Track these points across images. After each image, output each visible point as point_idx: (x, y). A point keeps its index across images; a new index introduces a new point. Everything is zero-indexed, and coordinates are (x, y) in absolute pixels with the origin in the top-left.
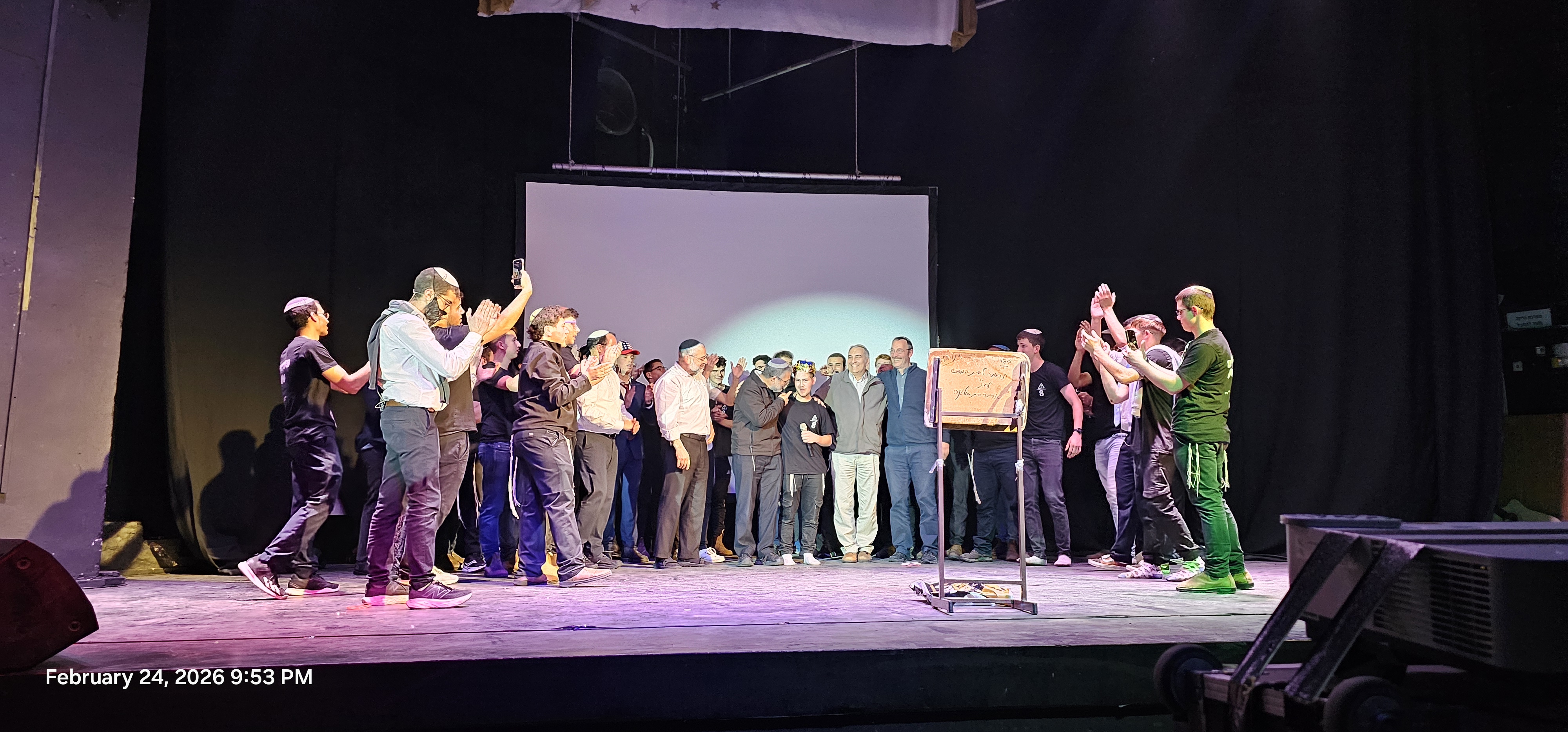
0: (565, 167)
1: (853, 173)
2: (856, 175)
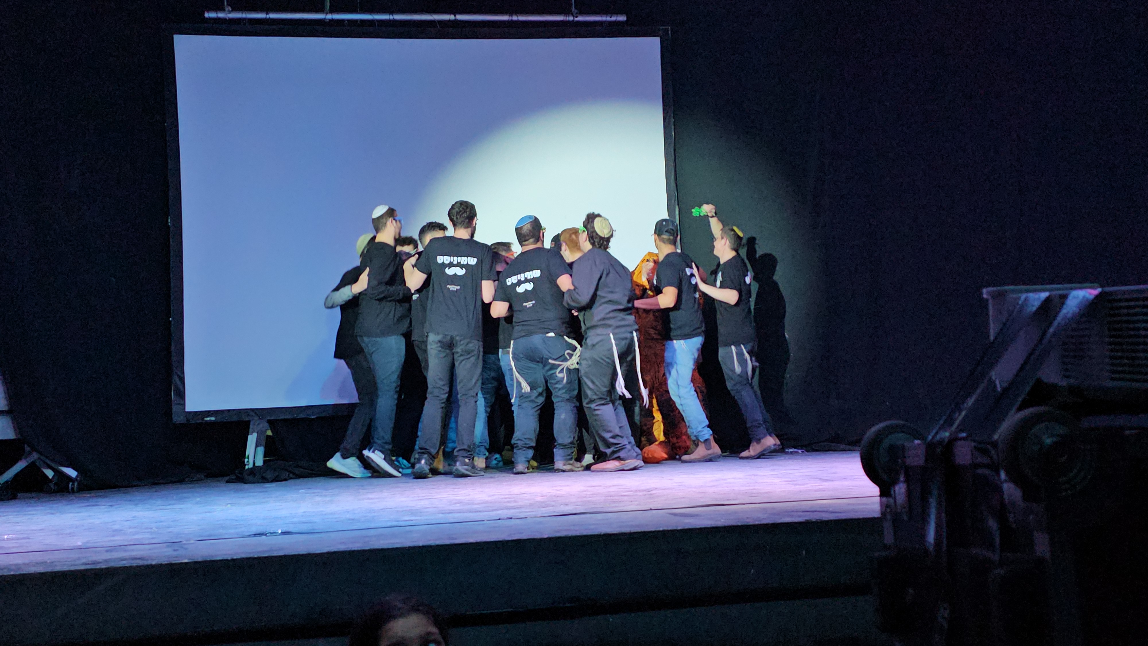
0: (221, 15)
1: (569, 12)
2: (572, 15)
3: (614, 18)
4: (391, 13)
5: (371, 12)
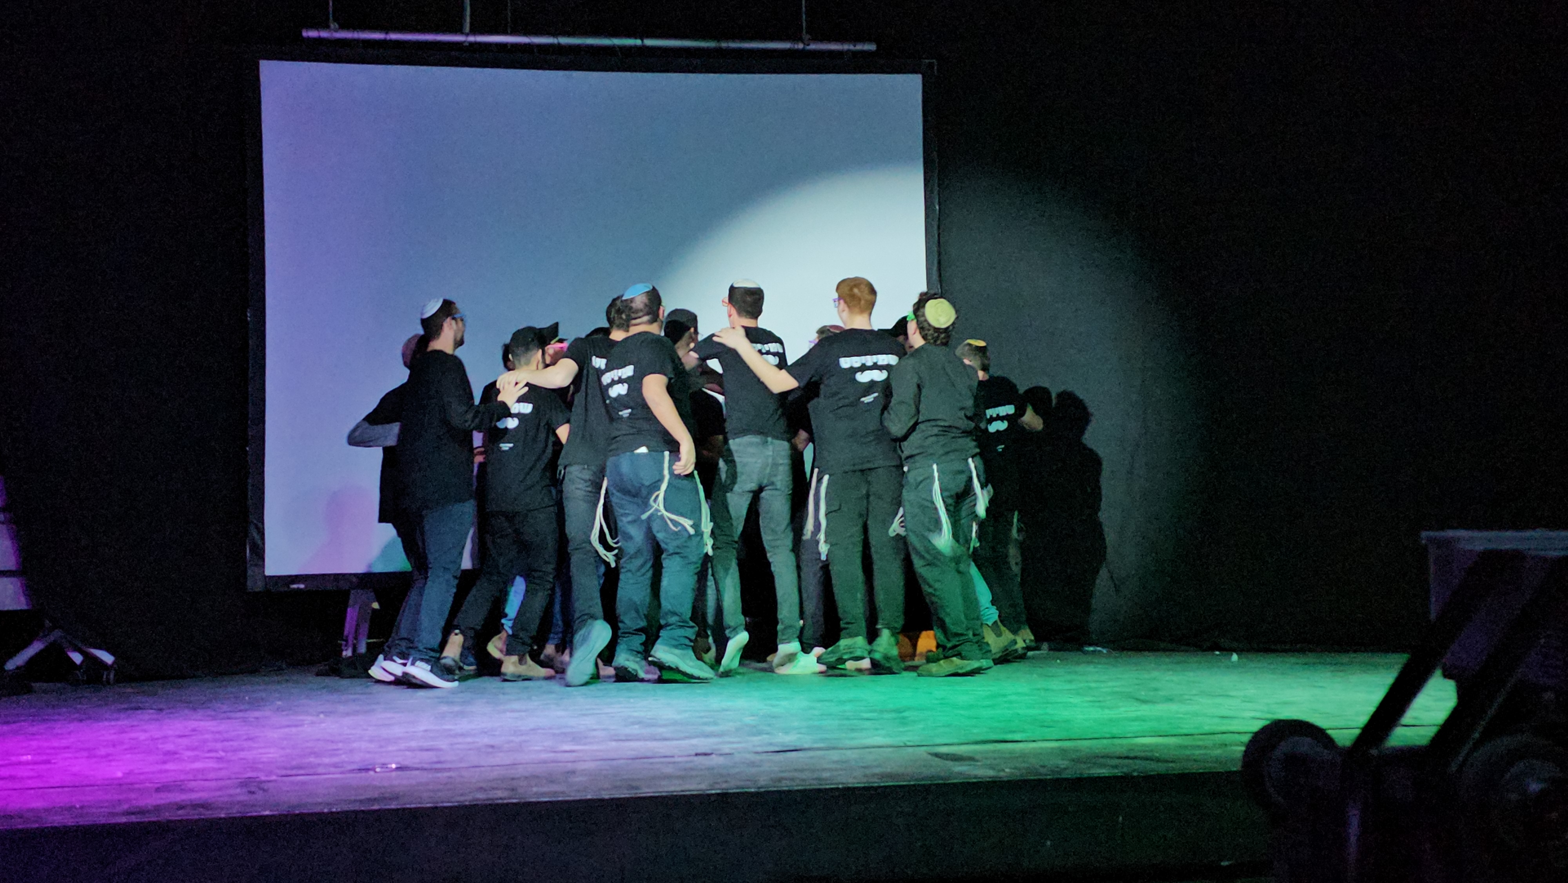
0: (324, 34)
1: (798, 39)
2: (803, 42)
3: (859, 47)
4: (554, 35)
5: (526, 33)
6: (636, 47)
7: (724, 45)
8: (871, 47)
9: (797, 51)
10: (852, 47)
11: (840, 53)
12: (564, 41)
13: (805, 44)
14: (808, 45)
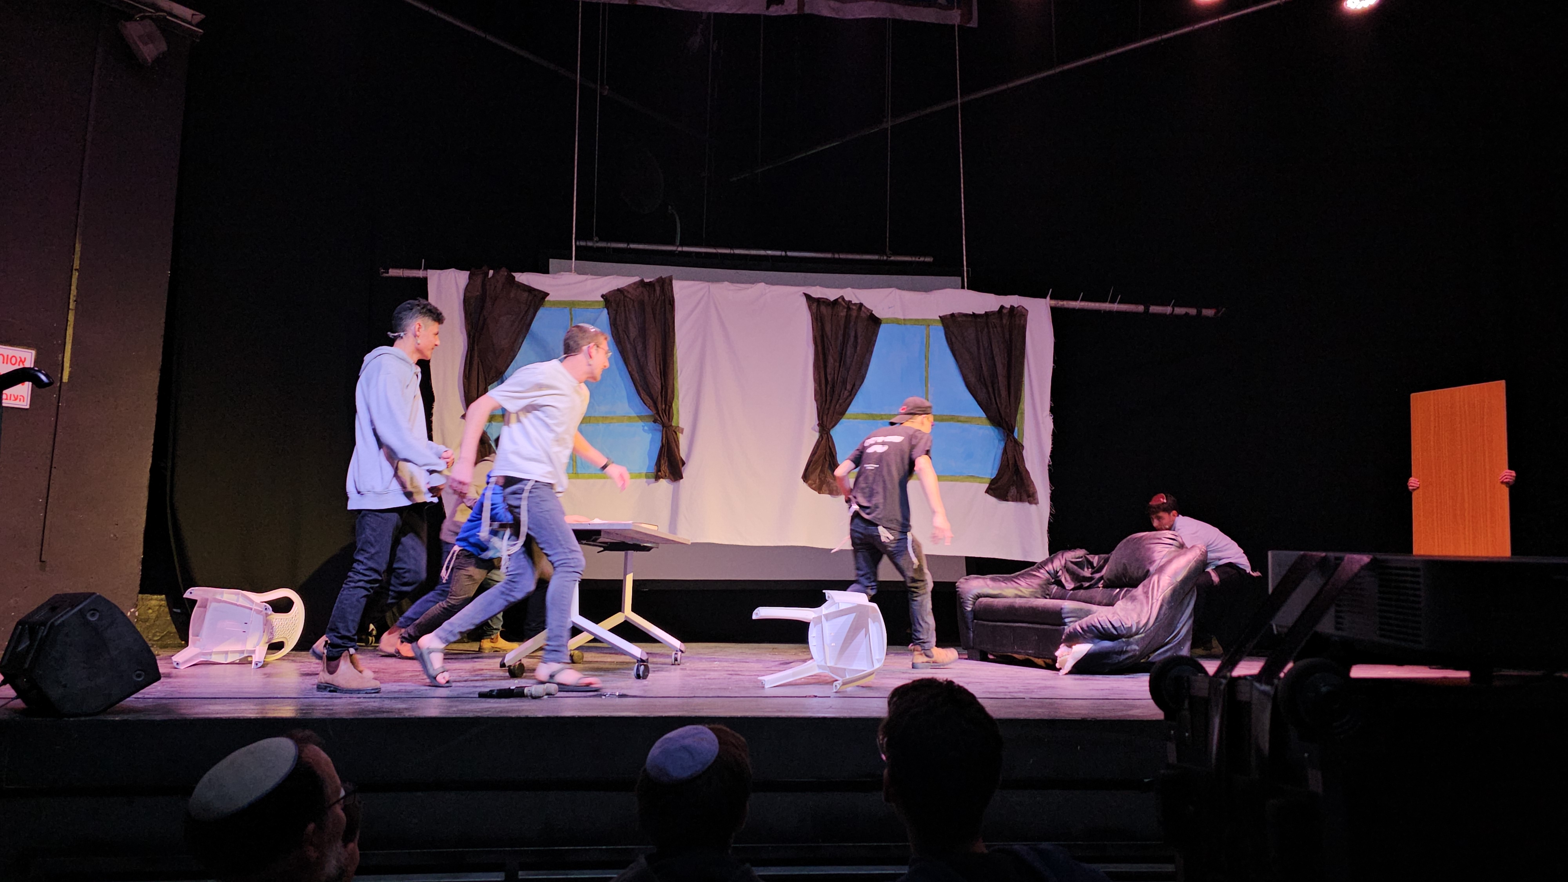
1: (883, 253)
2: (886, 255)
3: (922, 259)
4: (731, 248)
5: (715, 247)
6: (781, 256)
7: (836, 256)
8: (929, 259)
9: (883, 261)
10: (917, 259)
11: (911, 263)
12: (737, 251)
13: (887, 257)
14: (890, 257)
